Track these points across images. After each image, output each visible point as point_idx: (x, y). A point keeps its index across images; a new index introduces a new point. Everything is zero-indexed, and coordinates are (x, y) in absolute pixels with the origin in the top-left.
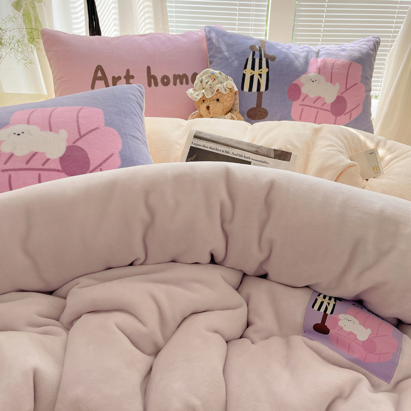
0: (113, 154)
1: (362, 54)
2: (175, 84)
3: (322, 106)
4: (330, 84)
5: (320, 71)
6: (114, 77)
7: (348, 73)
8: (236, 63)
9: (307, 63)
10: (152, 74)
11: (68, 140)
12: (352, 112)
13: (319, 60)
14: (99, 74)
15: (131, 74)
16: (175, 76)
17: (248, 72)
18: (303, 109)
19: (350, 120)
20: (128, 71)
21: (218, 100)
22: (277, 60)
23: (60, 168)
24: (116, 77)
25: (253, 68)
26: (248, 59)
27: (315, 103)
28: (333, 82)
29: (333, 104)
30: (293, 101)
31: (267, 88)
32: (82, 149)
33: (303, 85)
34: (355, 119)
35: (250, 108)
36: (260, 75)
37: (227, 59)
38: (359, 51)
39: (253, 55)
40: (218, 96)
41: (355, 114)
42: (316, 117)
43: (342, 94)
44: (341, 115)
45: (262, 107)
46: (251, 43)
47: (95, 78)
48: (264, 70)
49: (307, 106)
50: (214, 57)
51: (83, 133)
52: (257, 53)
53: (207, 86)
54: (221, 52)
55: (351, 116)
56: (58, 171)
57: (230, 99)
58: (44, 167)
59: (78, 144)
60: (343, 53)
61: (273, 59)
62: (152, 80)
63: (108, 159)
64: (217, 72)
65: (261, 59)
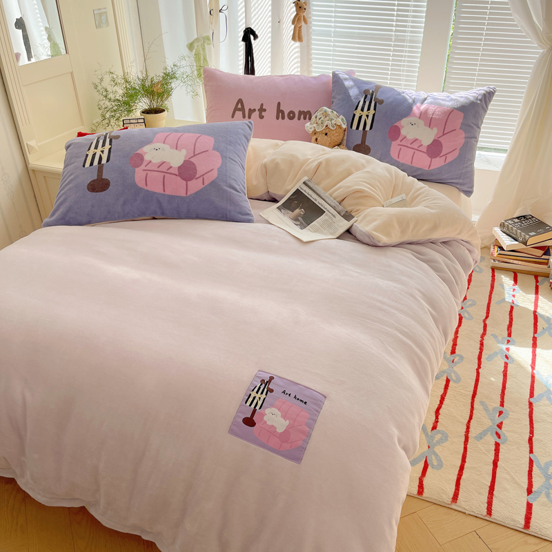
0: (212, 170)
2: (299, 119)
3: (418, 147)
4: (428, 128)
5: (421, 116)
6: (250, 109)
7: (447, 120)
9: (410, 108)
10: (281, 109)
12: (447, 155)
14: (239, 106)
15: (264, 108)
16: (300, 112)
17: (358, 113)
18: (401, 149)
19: (445, 162)
20: (262, 105)
21: (326, 134)
22: (384, 103)
24: (252, 109)
25: (362, 110)
26: (360, 101)
27: (412, 144)
28: (431, 126)
30: (392, 140)
31: (371, 128)
34: (450, 163)
35: (355, 144)
36: (367, 116)
39: (365, 98)
40: (327, 131)
41: (451, 158)
42: (412, 157)
43: (438, 138)
44: (437, 157)
45: (366, 144)
46: (366, 87)
47: (236, 109)
48: (372, 112)
49: (405, 146)
50: (335, 98)
51: (196, 153)
52: (369, 97)
53: (320, 122)
55: (446, 159)
56: (176, 175)
58: (168, 171)
59: (191, 160)
61: (381, 102)
62: (280, 114)
63: (209, 172)
65: (370, 102)
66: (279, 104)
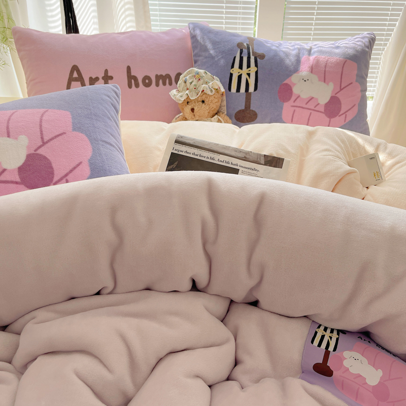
0: (80, 163)
1: (357, 51)
2: (157, 85)
3: (315, 107)
4: (323, 83)
5: (312, 70)
6: (91, 78)
7: (342, 72)
8: (222, 62)
9: (298, 61)
10: (132, 75)
11: (28, 147)
12: (347, 113)
13: (312, 58)
14: (75, 75)
15: (109, 75)
16: (157, 76)
17: (236, 72)
18: (295, 111)
19: (345, 121)
20: (106, 71)
21: (203, 102)
22: (266, 58)
23: (18, 180)
24: (93, 78)
25: (241, 67)
26: (235, 57)
27: (308, 104)
28: (326, 81)
29: (327, 105)
30: (284, 102)
31: (256, 89)
32: (45, 158)
33: (295, 84)
34: (350, 121)
35: (237, 110)
36: (249, 75)
37: (212, 57)
38: (354, 48)
39: (241, 53)
41: (351, 116)
42: (309, 119)
43: (336, 94)
44: (336, 116)
45: (251, 109)
46: (239, 40)
47: (71, 80)
48: (253, 69)
49: (299, 107)
50: (199, 56)
52: (245, 51)
53: (192, 87)
54: (206, 50)
55: (346, 117)
56: (17, 183)
57: (216, 100)
59: (40, 152)
60: (337, 51)
61: (262, 57)
62: (133, 81)
63: (75, 168)
64: (202, 71)
65: (249, 58)
66: (129, 68)
